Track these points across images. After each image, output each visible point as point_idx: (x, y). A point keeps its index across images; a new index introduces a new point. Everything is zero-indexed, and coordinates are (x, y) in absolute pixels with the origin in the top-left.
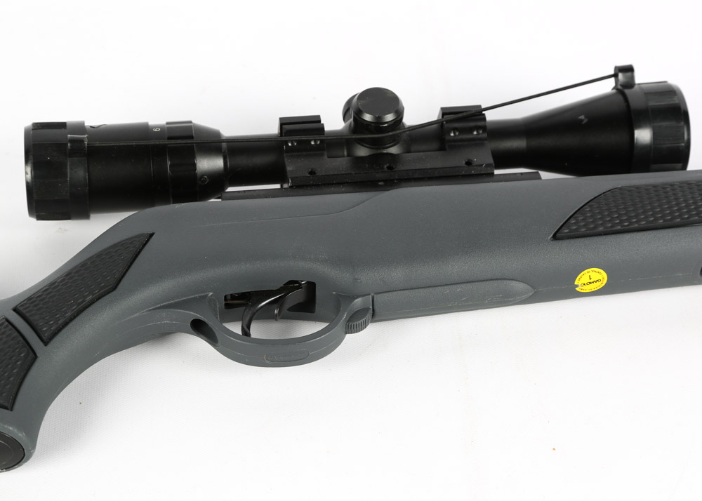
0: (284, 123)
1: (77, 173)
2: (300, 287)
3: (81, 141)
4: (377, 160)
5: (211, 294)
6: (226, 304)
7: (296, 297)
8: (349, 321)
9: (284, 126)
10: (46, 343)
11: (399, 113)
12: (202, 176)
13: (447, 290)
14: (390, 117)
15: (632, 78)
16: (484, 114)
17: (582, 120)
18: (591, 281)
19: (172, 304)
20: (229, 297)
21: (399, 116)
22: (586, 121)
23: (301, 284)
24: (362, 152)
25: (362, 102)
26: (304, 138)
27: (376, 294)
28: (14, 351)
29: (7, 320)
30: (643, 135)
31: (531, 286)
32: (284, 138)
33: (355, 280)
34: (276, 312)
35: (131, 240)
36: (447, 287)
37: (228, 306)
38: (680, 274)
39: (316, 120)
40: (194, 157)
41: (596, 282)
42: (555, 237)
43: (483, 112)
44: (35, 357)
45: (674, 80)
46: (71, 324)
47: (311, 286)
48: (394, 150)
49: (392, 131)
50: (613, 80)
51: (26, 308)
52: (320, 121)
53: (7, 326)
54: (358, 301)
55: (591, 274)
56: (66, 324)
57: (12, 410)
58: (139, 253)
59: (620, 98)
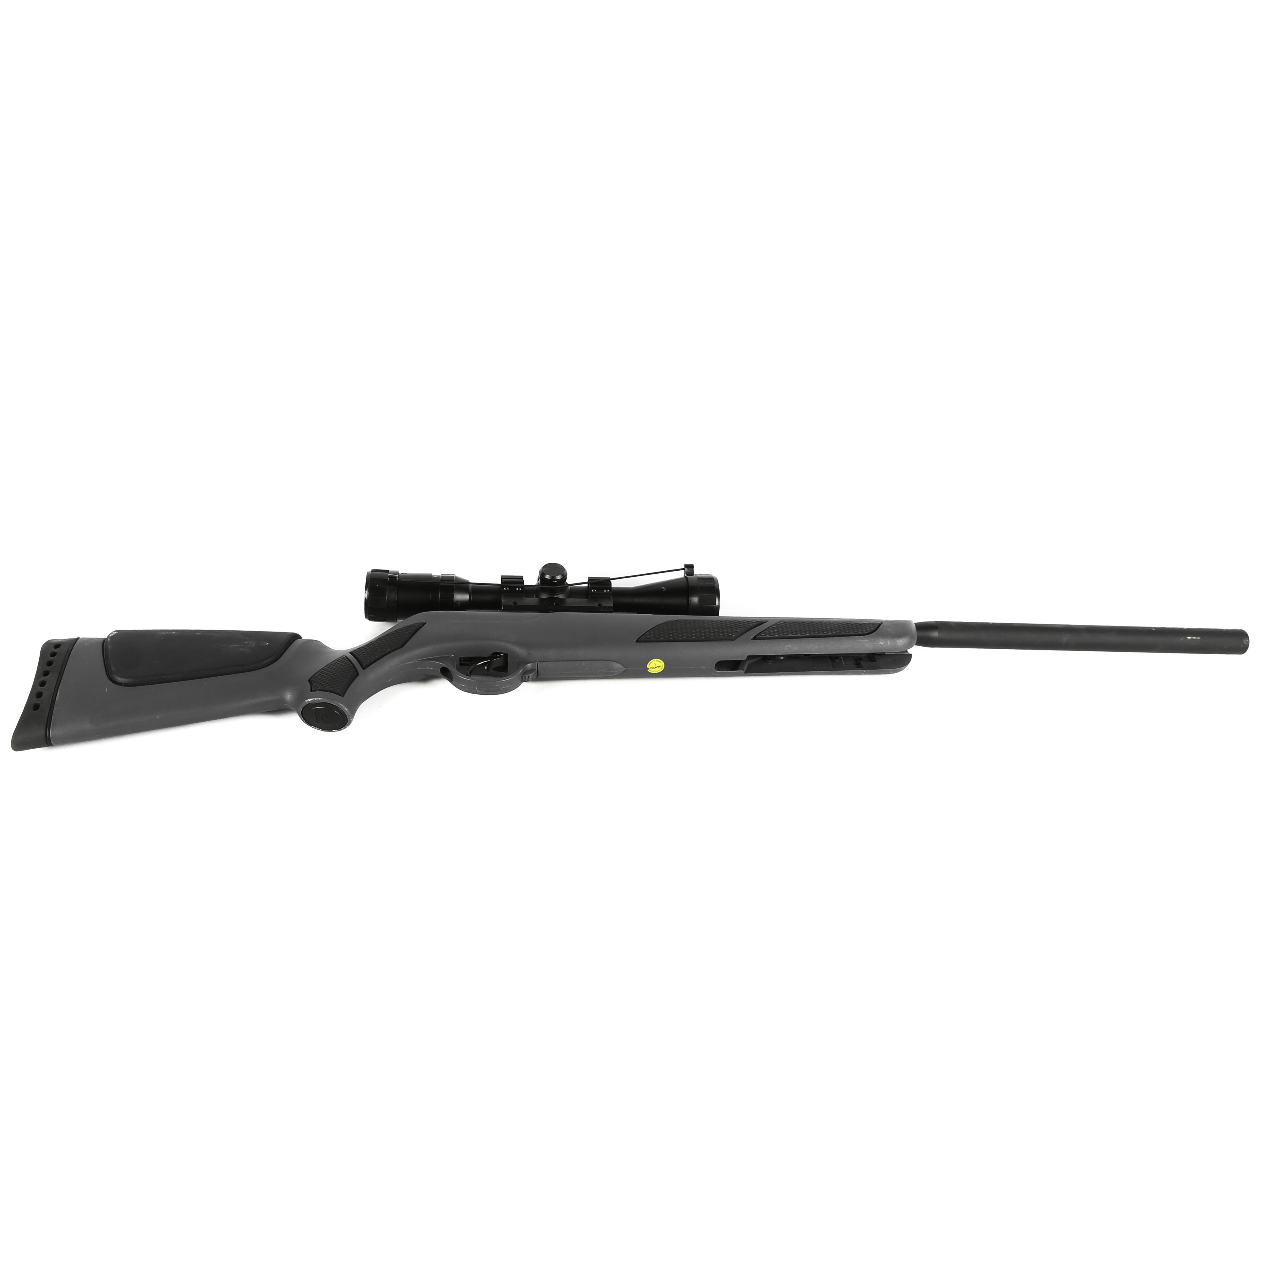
0: (503, 578)
1: (391, 596)
2: (500, 657)
3: (395, 577)
4: (551, 600)
5: (453, 655)
6: (460, 663)
7: (497, 662)
8: (523, 674)
9: (503, 579)
10: (364, 669)
11: (565, 577)
12: (457, 602)
13: (577, 663)
14: (559, 577)
15: (693, 571)
16: (611, 582)
17: (664, 589)
18: (656, 666)
19: (431, 658)
20: (462, 659)
21: (564, 577)
22: (665, 589)
23: (500, 655)
24: (544, 596)
25: (545, 569)
26: (512, 585)
27: (539, 662)
28: (350, 672)
29: (346, 657)
30: (695, 600)
31: (623, 666)
32: (503, 585)
33: (529, 653)
34: (486, 668)
35: (414, 625)
36: (578, 662)
37: (461, 664)
38: (704, 667)
39: (521, 578)
40: (453, 592)
41: (658, 667)
42: (637, 641)
43: (611, 581)
44: (358, 674)
45: (714, 574)
46: (378, 662)
47: (506, 656)
48: (561, 596)
49: (559, 585)
50: (683, 571)
51: (357, 654)
52: (522, 579)
53: (347, 660)
54: (529, 665)
55: (656, 662)
56: (375, 661)
57: (343, 697)
58: (417, 631)
59: (685, 580)
